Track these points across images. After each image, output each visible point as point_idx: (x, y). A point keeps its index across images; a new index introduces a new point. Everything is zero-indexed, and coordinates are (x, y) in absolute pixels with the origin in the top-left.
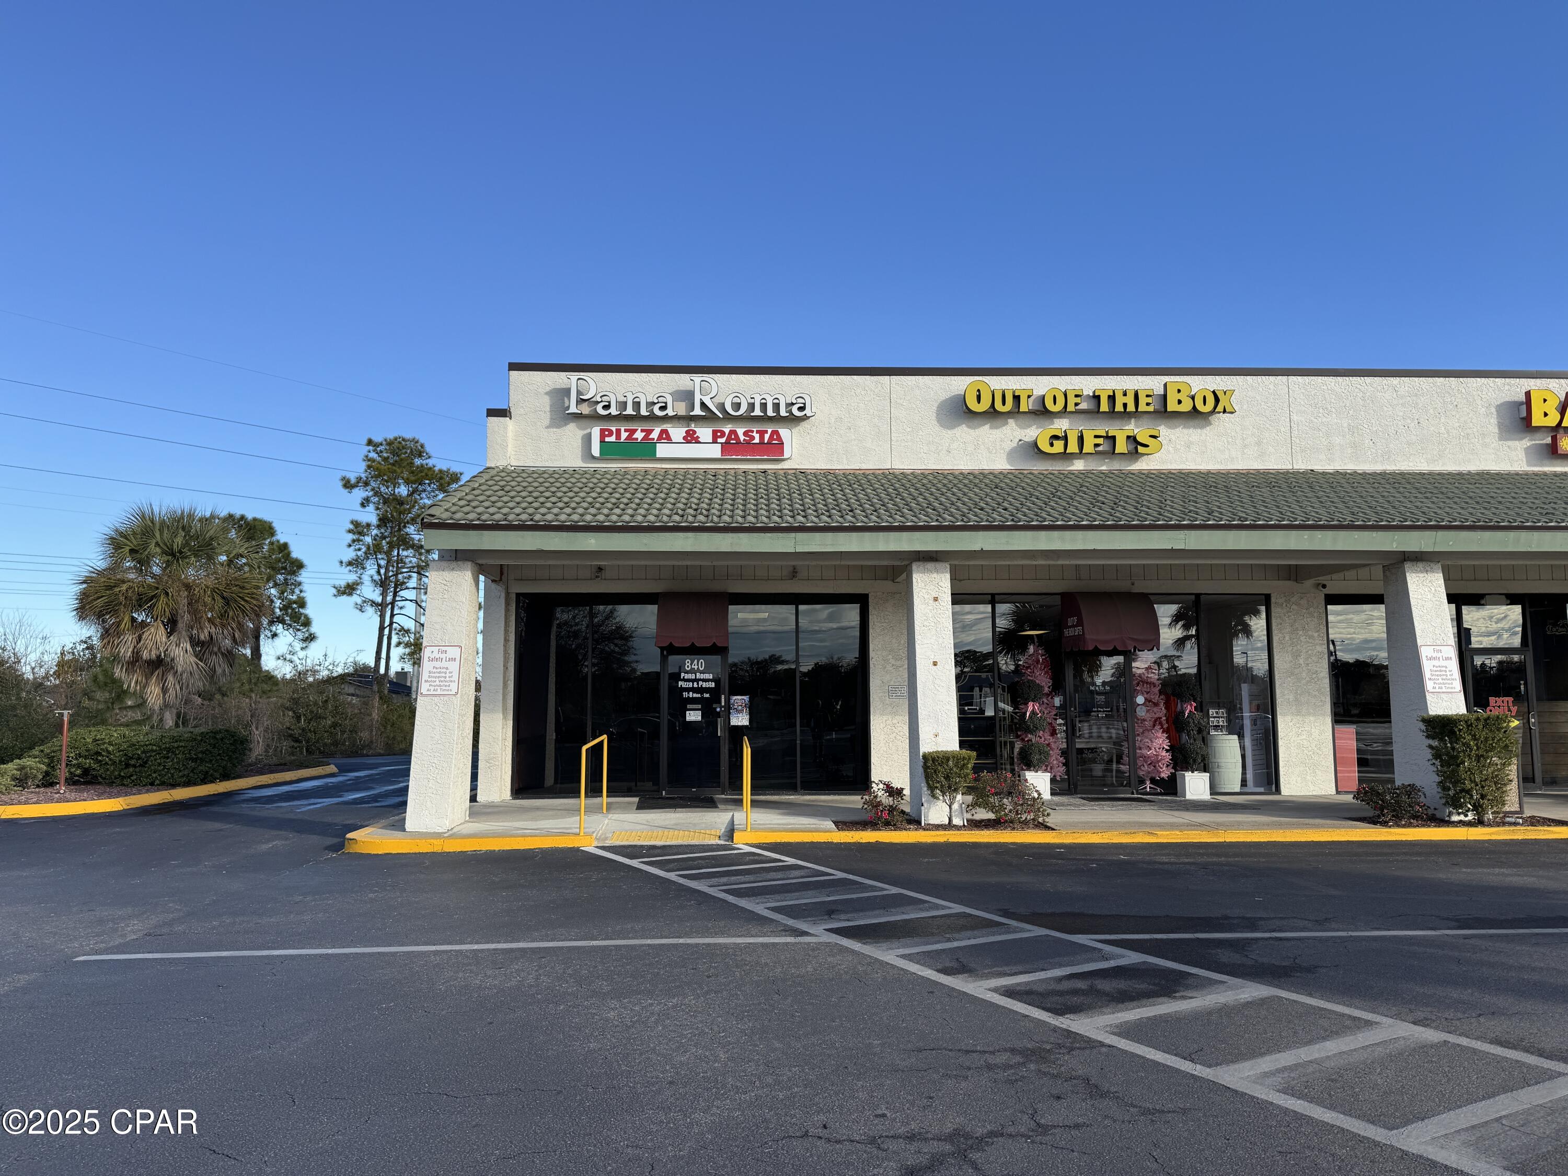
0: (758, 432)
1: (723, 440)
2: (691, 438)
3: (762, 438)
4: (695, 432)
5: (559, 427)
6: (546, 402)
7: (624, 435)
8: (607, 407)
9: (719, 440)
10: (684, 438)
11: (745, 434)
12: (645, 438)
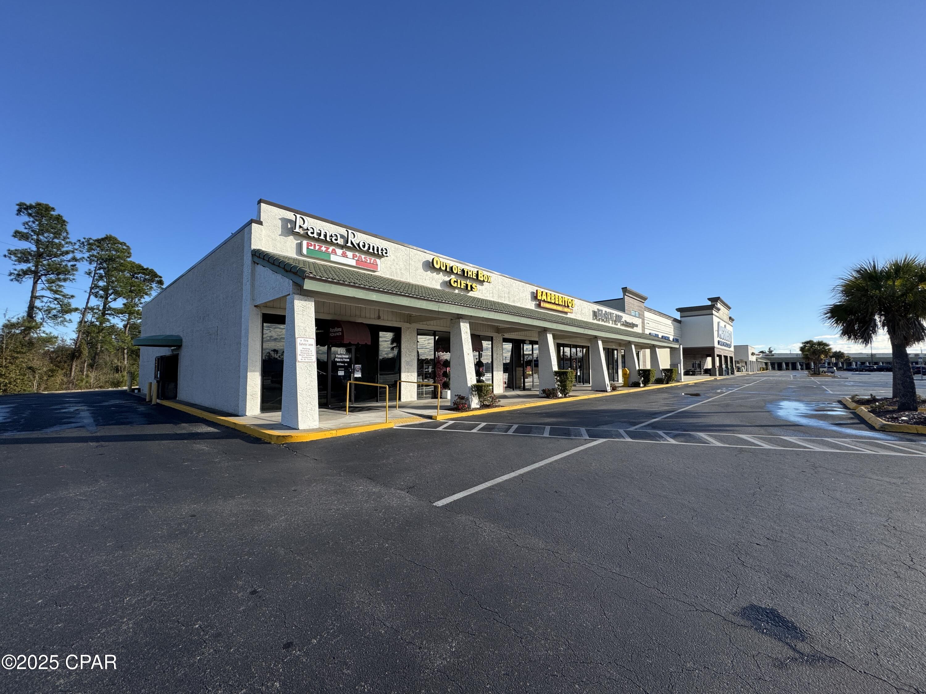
0: (369, 258)
1: (356, 259)
2: (344, 255)
3: (370, 261)
4: (346, 253)
5: (285, 236)
6: (279, 223)
7: (317, 247)
8: (312, 233)
9: (355, 258)
10: (342, 254)
11: (365, 258)
12: (326, 250)
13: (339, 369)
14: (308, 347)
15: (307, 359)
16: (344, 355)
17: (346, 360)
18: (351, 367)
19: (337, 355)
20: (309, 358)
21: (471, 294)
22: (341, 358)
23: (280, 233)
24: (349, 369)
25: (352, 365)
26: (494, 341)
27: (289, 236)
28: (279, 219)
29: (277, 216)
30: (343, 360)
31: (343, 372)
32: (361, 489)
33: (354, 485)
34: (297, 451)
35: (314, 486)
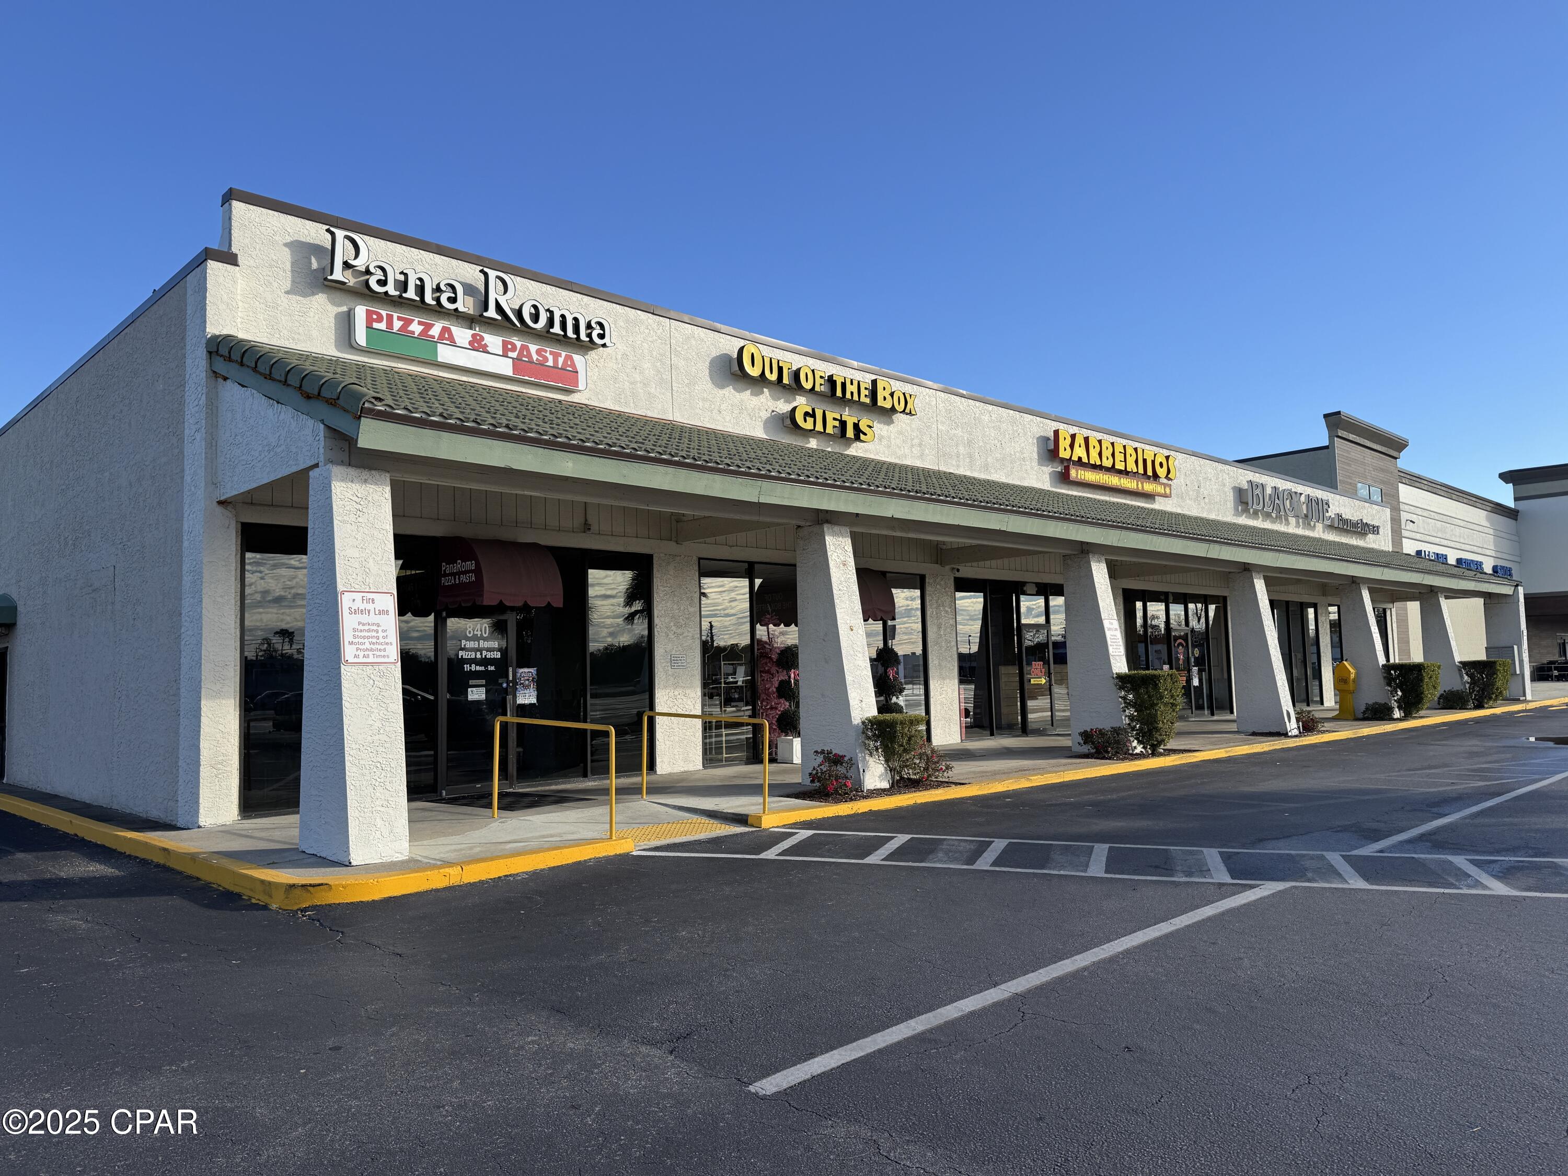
0: (551, 353)
1: (514, 355)
2: (477, 345)
3: (556, 361)
4: (482, 338)
5: (304, 295)
6: (285, 258)
7: (397, 324)
8: (383, 283)
9: (510, 354)
10: (470, 343)
11: (538, 352)
12: (424, 332)
13: (472, 682)
14: (373, 618)
15: (371, 656)
16: (485, 639)
17: (490, 655)
18: (507, 676)
19: (463, 642)
20: (378, 653)
21: (856, 450)
22: (476, 650)
23: (288, 285)
24: (500, 681)
25: (511, 669)
26: (929, 589)
27: (313, 294)
28: (286, 245)
29: (277, 238)
30: (481, 654)
31: (483, 689)
32: (533, 1042)
33: (512, 1030)
34: (345, 930)
35: (392, 1036)
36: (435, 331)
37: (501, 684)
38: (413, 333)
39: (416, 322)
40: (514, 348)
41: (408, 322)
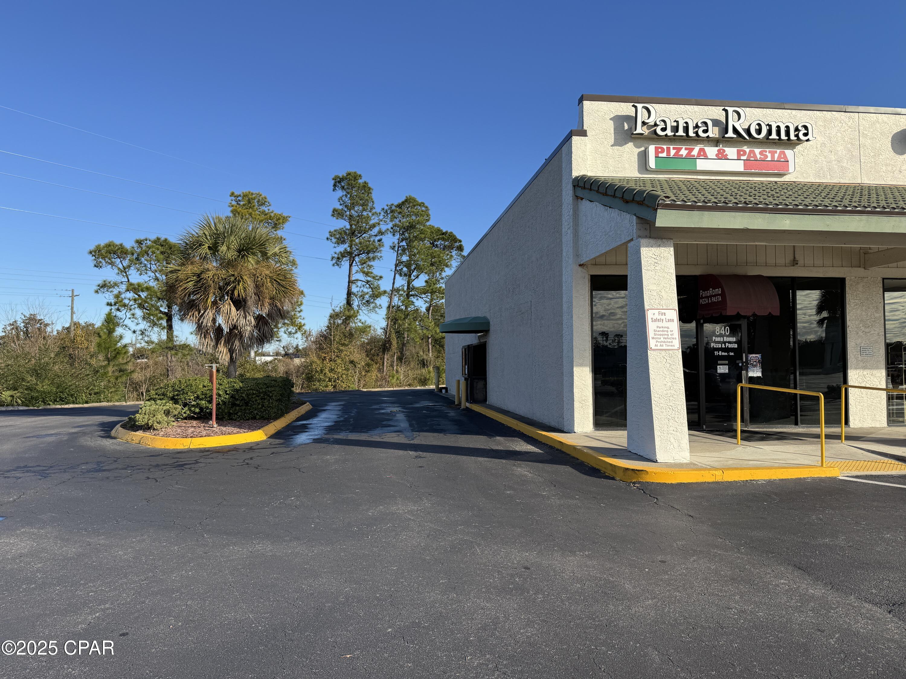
0: (770, 152)
1: (745, 158)
2: (721, 156)
3: (773, 156)
4: (724, 151)
5: (621, 145)
6: (610, 126)
7: (673, 152)
8: (664, 129)
9: (742, 158)
10: (717, 155)
11: (761, 153)
12: (689, 154)
13: (719, 362)
14: (665, 324)
15: (664, 346)
16: (727, 336)
17: (730, 346)
18: (742, 359)
19: (714, 338)
20: (669, 344)
22: (721, 343)
23: (612, 141)
24: (737, 362)
25: (744, 355)
27: (626, 144)
28: (611, 119)
29: (606, 116)
30: (725, 345)
31: (727, 367)
34: (658, 497)
35: (694, 561)
36: (695, 152)
37: (738, 364)
38: (682, 155)
39: (683, 149)
40: (745, 152)
41: (679, 149)
